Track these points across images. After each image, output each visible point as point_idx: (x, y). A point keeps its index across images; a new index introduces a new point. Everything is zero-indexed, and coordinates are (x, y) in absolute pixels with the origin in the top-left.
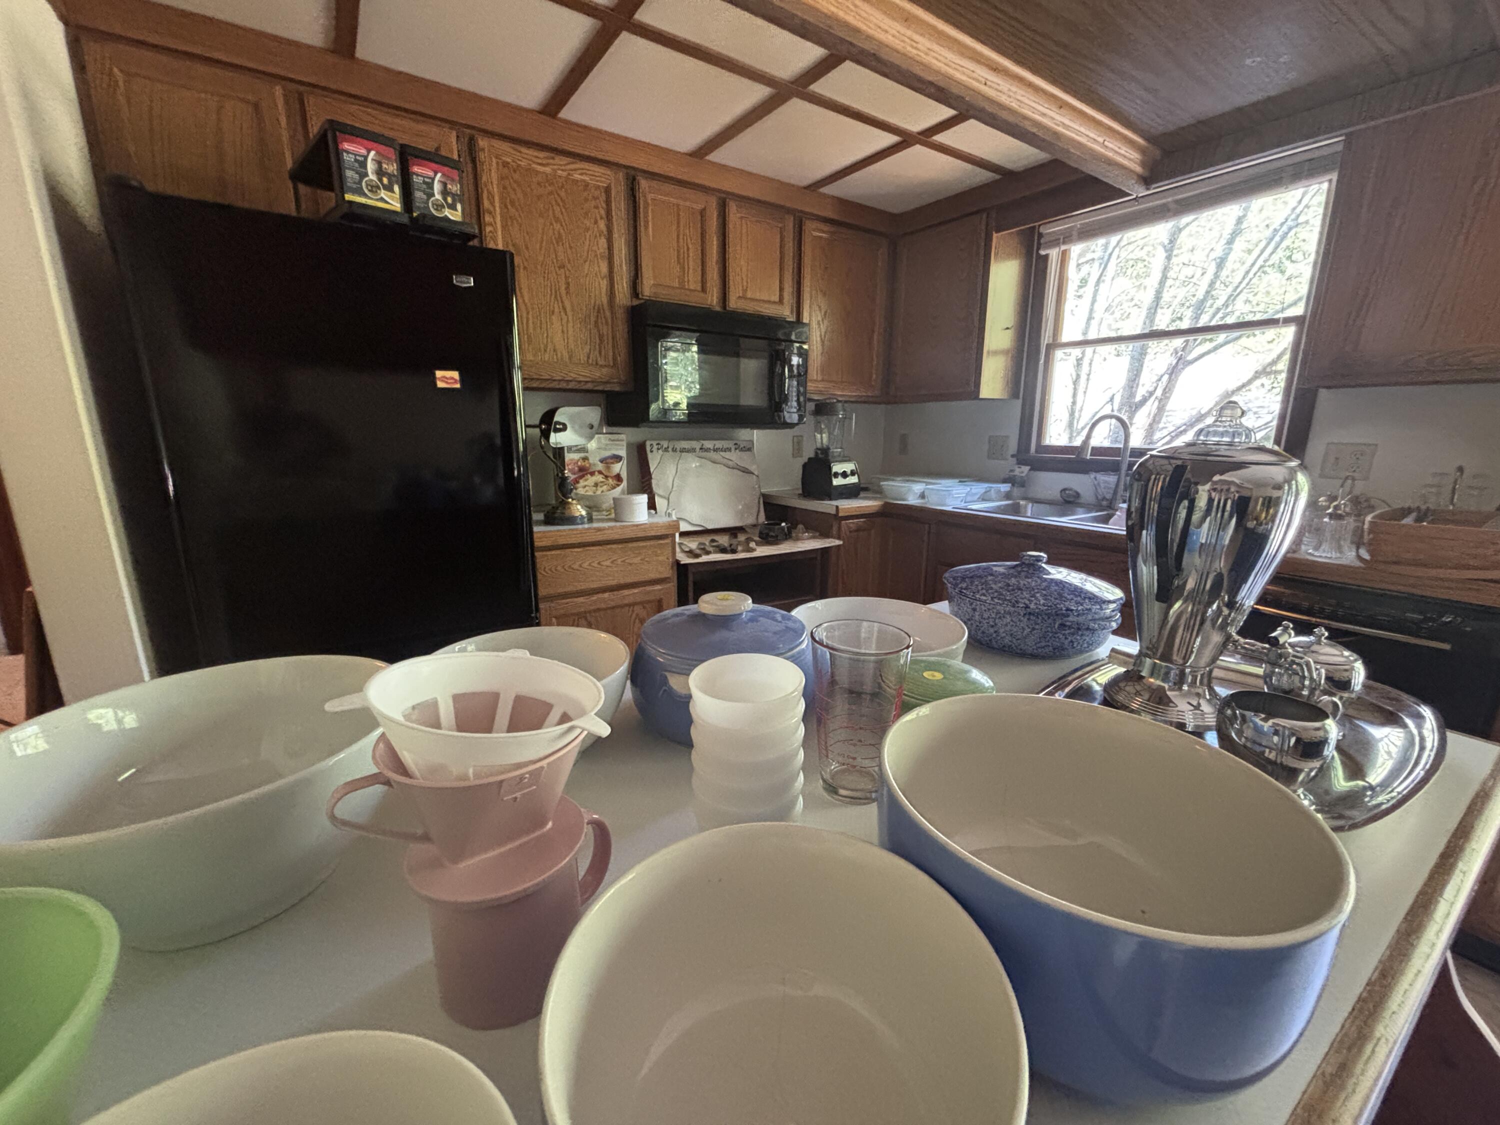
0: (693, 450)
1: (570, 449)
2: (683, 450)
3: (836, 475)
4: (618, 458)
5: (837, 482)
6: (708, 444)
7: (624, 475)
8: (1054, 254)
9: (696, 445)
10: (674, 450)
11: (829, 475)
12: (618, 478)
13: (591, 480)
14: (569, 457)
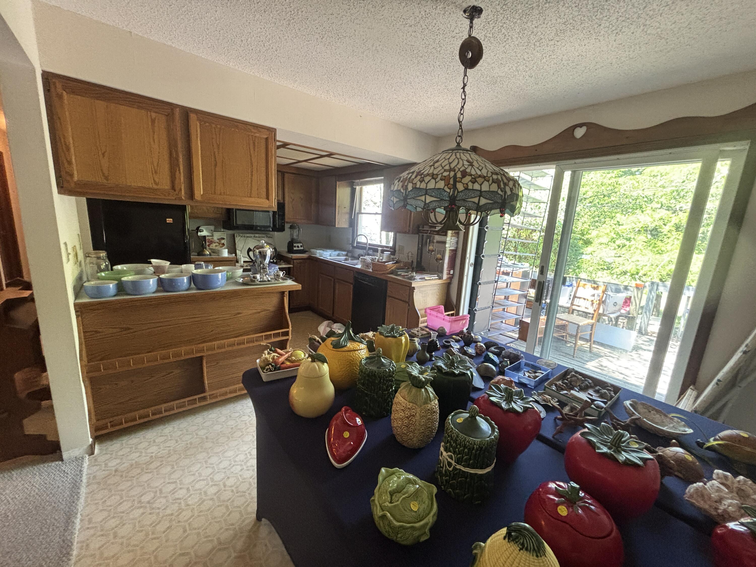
0: (251, 237)
1: (208, 236)
2: (247, 237)
3: (295, 247)
4: (223, 239)
5: (295, 249)
6: (257, 235)
7: (225, 243)
8: (358, 188)
9: (252, 235)
10: (244, 237)
11: (293, 246)
12: (223, 244)
13: (214, 245)
14: (207, 238)
